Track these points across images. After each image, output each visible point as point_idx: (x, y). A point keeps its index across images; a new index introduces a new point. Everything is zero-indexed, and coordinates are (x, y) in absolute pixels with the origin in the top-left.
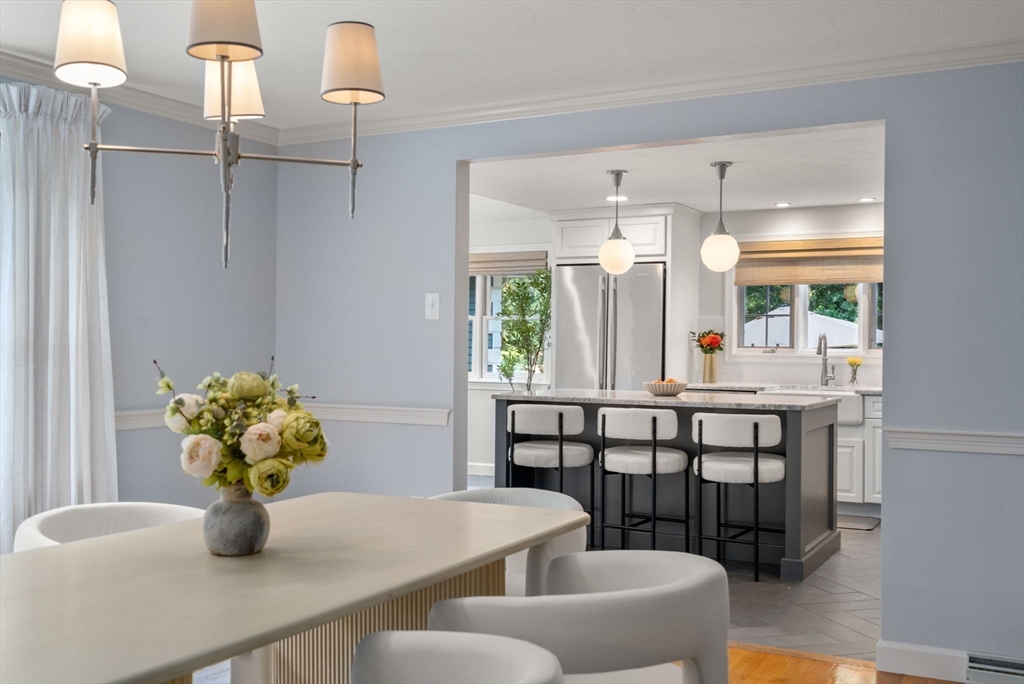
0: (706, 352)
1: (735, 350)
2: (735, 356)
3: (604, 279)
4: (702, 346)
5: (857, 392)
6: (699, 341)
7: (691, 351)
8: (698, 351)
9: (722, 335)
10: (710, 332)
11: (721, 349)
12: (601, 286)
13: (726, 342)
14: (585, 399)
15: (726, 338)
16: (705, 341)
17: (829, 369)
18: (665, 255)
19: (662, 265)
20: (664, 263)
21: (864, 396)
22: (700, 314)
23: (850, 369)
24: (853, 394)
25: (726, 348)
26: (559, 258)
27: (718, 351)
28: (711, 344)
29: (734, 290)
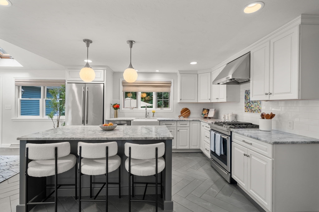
0: (115, 110)
1: (123, 109)
2: (123, 110)
3: (84, 88)
4: (114, 108)
5: (158, 120)
6: (113, 106)
7: (111, 109)
8: (113, 109)
9: (119, 105)
10: (116, 104)
11: (119, 108)
12: (83, 90)
13: (120, 106)
14: (71, 138)
15: (120, 105)
16: (115, 106)
17: (147, 113)
18: (104, 81)
19: (103, 84)
20: (104, 84)
21: (160, 121)
22: (113, 99)
23: (152, 113)
24: (157, 121)
25: (120, 108)
26: (68, 81)
27: (118, 109)
28: (116, 107)
29: (122, 92)
